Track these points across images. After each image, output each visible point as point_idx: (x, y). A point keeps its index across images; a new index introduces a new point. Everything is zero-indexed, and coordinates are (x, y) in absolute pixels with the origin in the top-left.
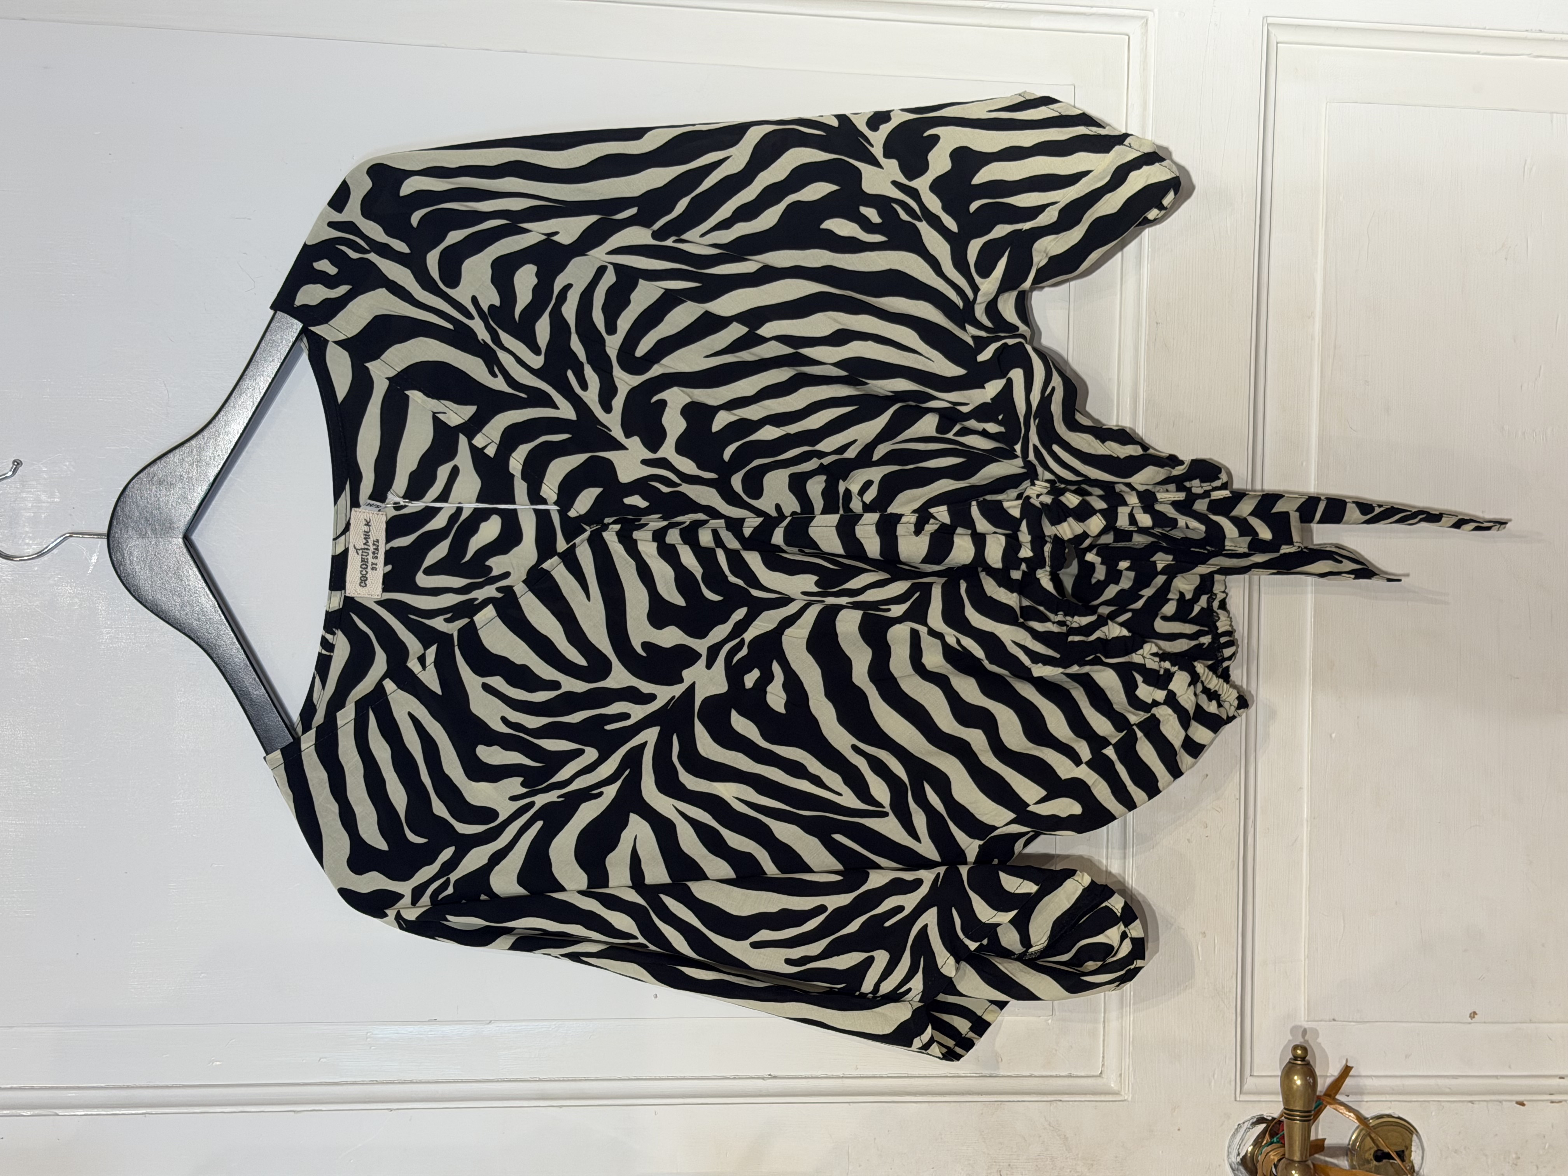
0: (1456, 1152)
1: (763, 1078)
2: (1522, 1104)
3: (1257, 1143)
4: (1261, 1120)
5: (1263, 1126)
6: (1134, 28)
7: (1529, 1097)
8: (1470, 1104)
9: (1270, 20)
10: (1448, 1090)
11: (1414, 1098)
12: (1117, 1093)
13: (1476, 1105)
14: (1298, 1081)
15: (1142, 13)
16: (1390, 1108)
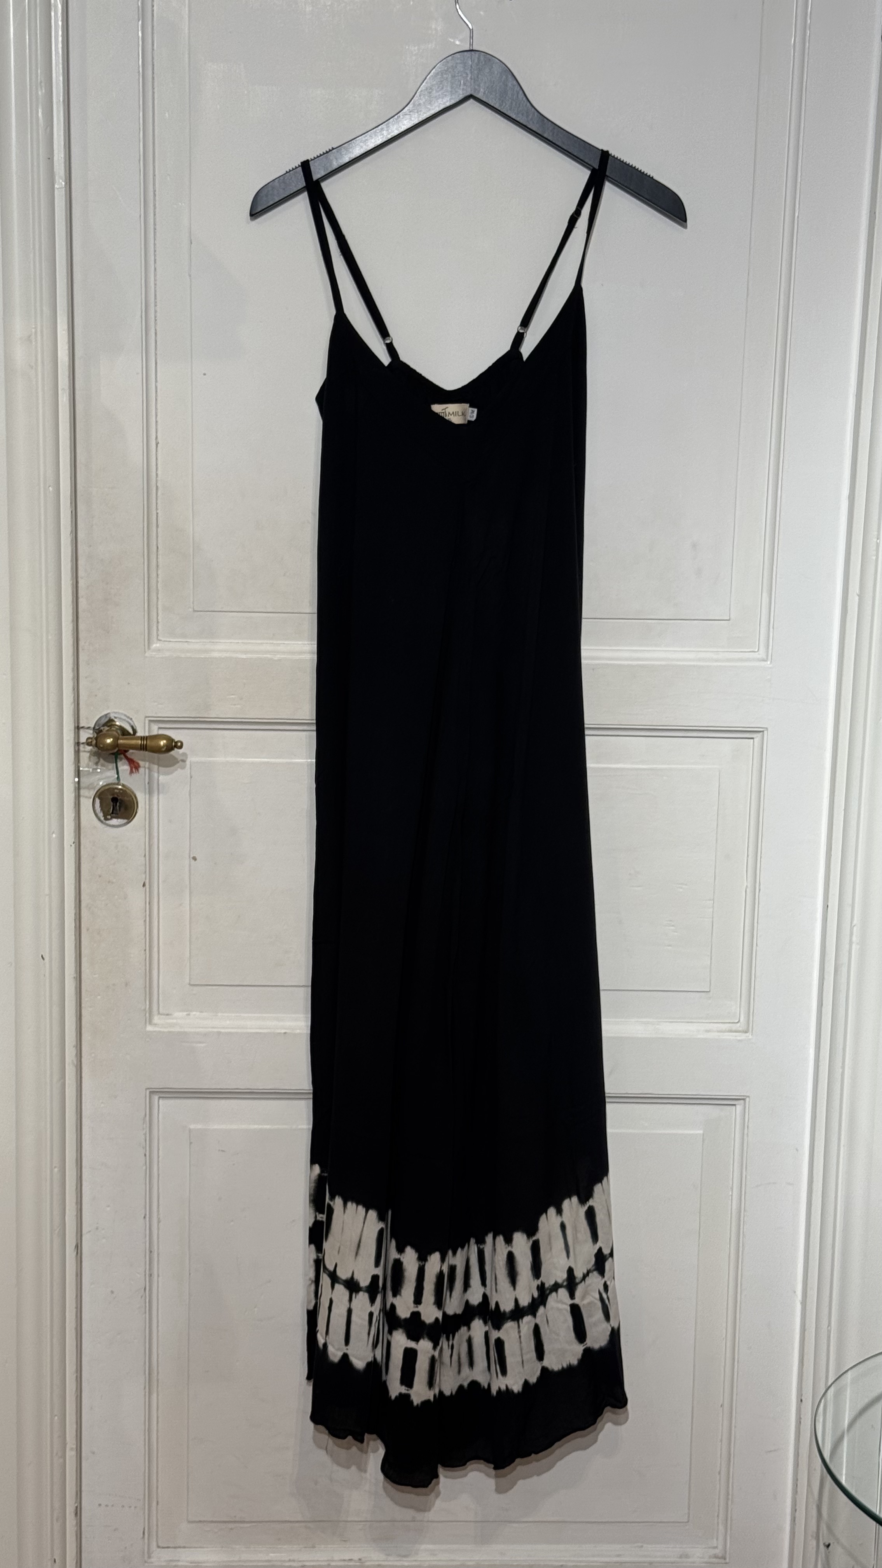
2: (144, 885)
3: (122, 728)
4: (135, 731)
5: (131, 731)
6: (761, 654)
7: (148, 890)
8: (144, 855)
9: (765, 732)
10: (151, 843)
11: (147, 822)
12: (149, 648)
13: (143, 858)
14: (163, 743)
15: (769, 657)
16: (141, 808)
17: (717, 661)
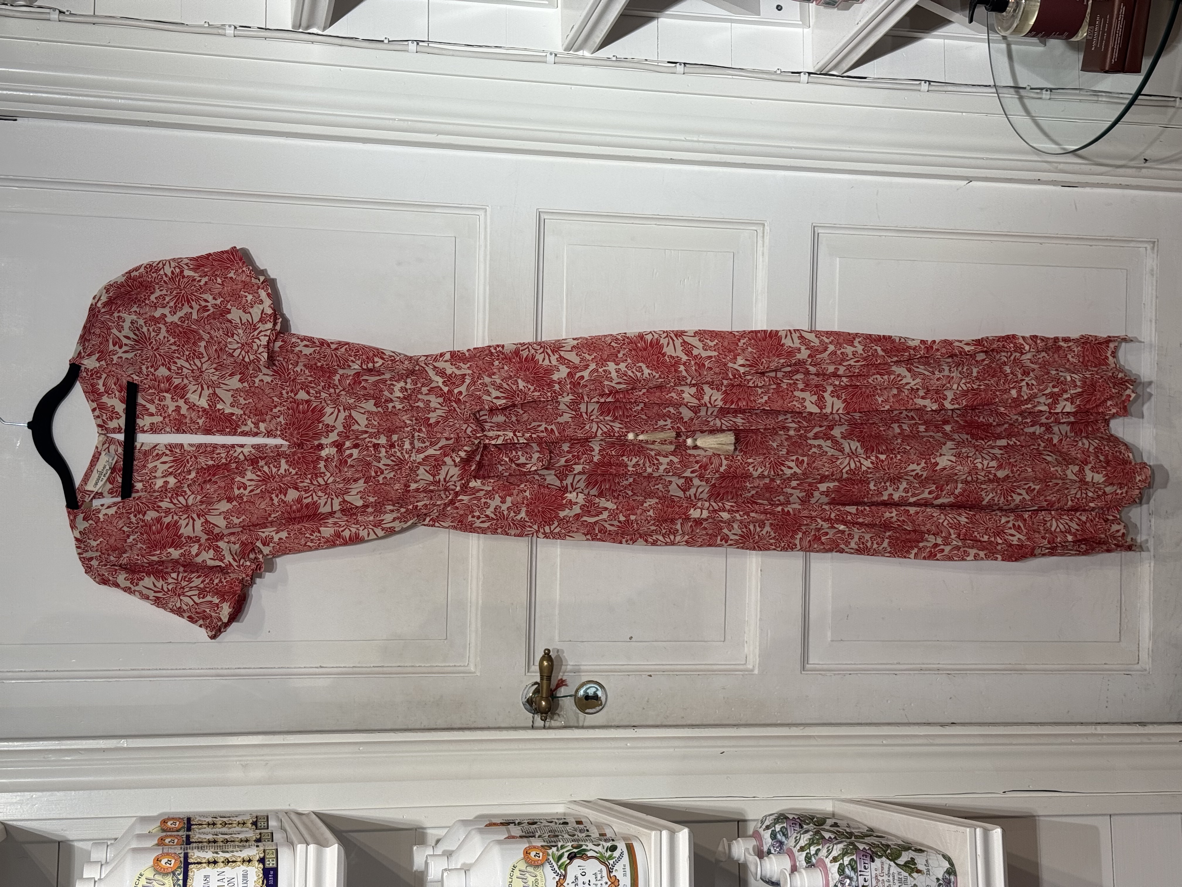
0: (622, 696)
1: (317, 668)
2: (650, 676)
3: (534, 693)
4: (536, 683)
5: (536, 686)
6: (481, 213)
7: (654, 673)
8: (627, 676)
9: (540, 210)
11: (603, 674)
12: (475, 673)
13: (630, 677)
14: (545, 663)
15: (484, 207)
16: (593, 678)
17: (486, 247)
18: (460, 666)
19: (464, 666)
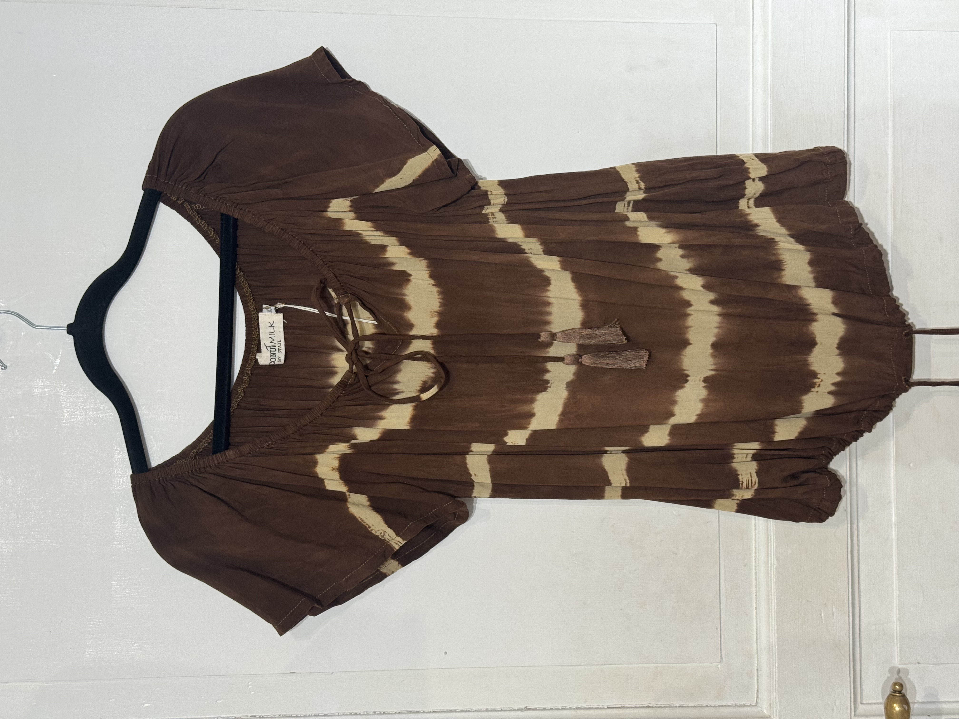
1: (521, 710)
17: (765, 37)
18: (744, 706)
19: (751, 706)
